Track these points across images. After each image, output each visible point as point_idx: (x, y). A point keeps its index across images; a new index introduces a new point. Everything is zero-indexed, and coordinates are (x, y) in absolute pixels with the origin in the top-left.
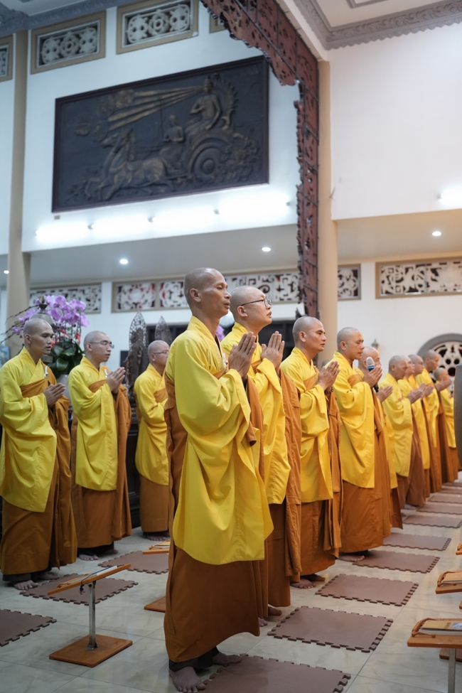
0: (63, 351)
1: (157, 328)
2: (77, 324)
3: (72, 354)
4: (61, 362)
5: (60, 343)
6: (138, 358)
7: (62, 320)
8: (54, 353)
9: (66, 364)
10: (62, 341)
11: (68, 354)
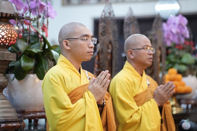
0: (29, 47)
1: (125, 21)
2: (42, 15)
3: (39, 50)
4: (26, 60)
5: (23, 36)
6: (108, 53)
7: (26, 9)
8: (18, 49)
9: (32, 62)
10: (26, 35)
11: (35, 50)
